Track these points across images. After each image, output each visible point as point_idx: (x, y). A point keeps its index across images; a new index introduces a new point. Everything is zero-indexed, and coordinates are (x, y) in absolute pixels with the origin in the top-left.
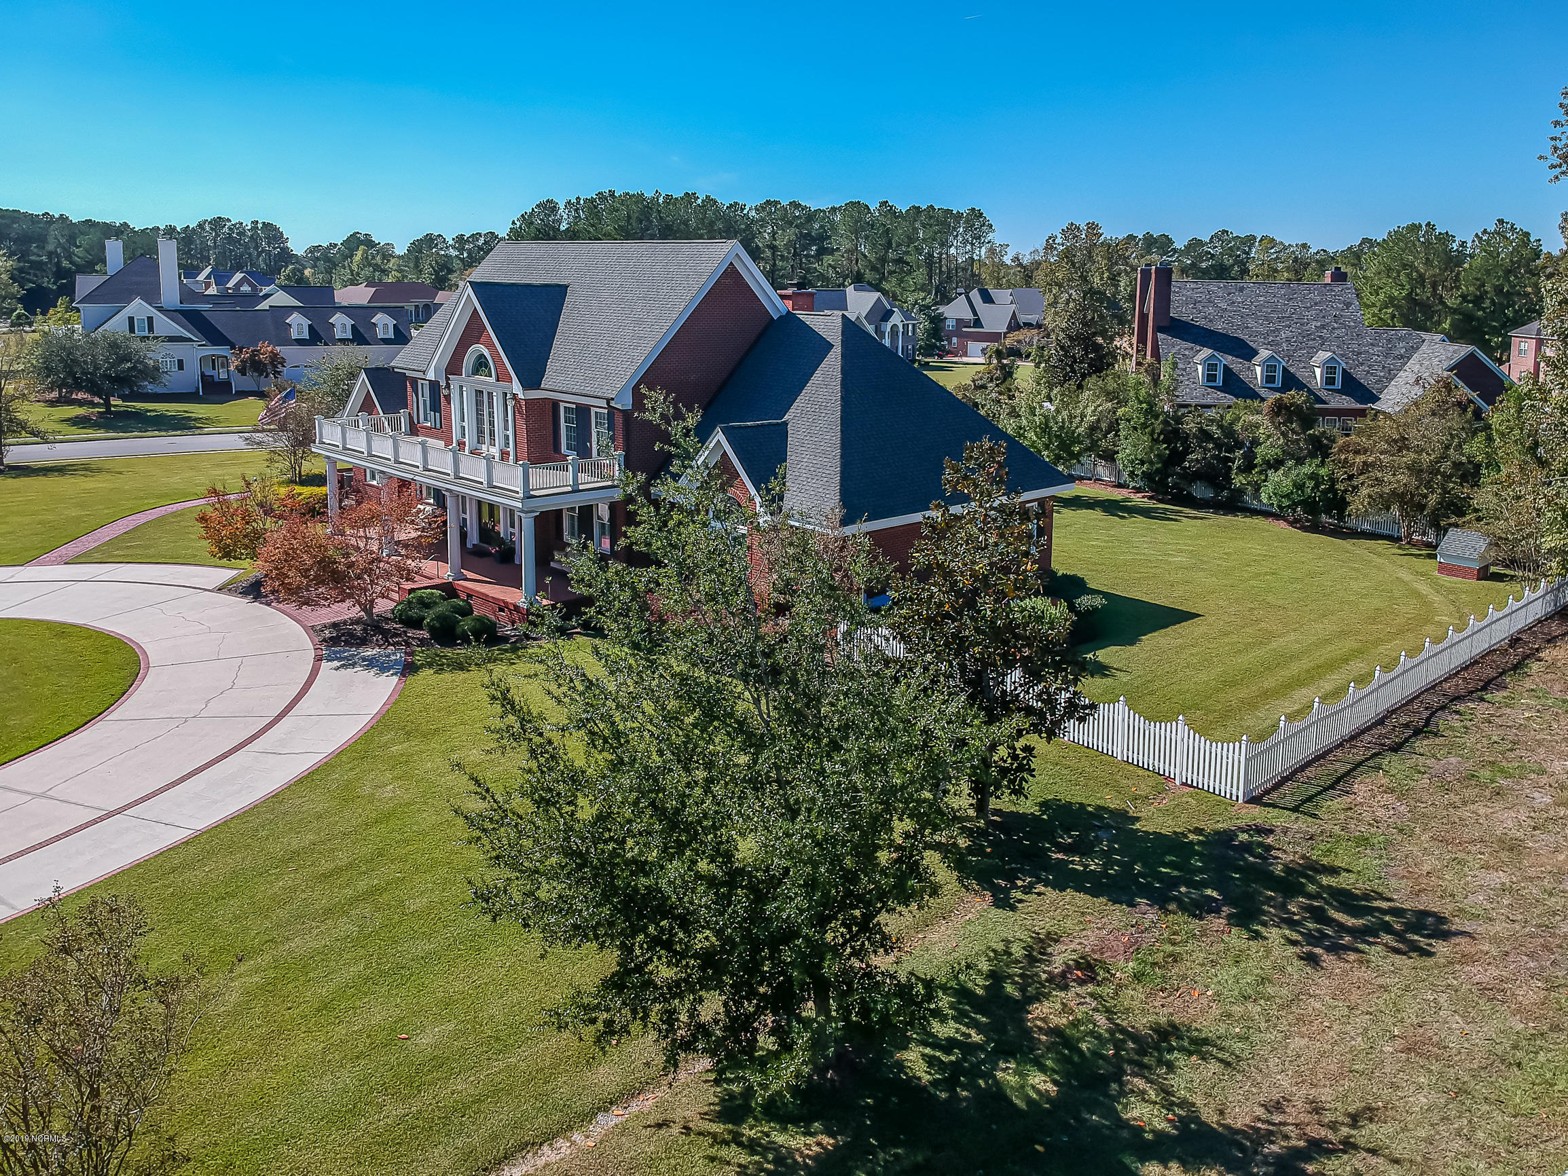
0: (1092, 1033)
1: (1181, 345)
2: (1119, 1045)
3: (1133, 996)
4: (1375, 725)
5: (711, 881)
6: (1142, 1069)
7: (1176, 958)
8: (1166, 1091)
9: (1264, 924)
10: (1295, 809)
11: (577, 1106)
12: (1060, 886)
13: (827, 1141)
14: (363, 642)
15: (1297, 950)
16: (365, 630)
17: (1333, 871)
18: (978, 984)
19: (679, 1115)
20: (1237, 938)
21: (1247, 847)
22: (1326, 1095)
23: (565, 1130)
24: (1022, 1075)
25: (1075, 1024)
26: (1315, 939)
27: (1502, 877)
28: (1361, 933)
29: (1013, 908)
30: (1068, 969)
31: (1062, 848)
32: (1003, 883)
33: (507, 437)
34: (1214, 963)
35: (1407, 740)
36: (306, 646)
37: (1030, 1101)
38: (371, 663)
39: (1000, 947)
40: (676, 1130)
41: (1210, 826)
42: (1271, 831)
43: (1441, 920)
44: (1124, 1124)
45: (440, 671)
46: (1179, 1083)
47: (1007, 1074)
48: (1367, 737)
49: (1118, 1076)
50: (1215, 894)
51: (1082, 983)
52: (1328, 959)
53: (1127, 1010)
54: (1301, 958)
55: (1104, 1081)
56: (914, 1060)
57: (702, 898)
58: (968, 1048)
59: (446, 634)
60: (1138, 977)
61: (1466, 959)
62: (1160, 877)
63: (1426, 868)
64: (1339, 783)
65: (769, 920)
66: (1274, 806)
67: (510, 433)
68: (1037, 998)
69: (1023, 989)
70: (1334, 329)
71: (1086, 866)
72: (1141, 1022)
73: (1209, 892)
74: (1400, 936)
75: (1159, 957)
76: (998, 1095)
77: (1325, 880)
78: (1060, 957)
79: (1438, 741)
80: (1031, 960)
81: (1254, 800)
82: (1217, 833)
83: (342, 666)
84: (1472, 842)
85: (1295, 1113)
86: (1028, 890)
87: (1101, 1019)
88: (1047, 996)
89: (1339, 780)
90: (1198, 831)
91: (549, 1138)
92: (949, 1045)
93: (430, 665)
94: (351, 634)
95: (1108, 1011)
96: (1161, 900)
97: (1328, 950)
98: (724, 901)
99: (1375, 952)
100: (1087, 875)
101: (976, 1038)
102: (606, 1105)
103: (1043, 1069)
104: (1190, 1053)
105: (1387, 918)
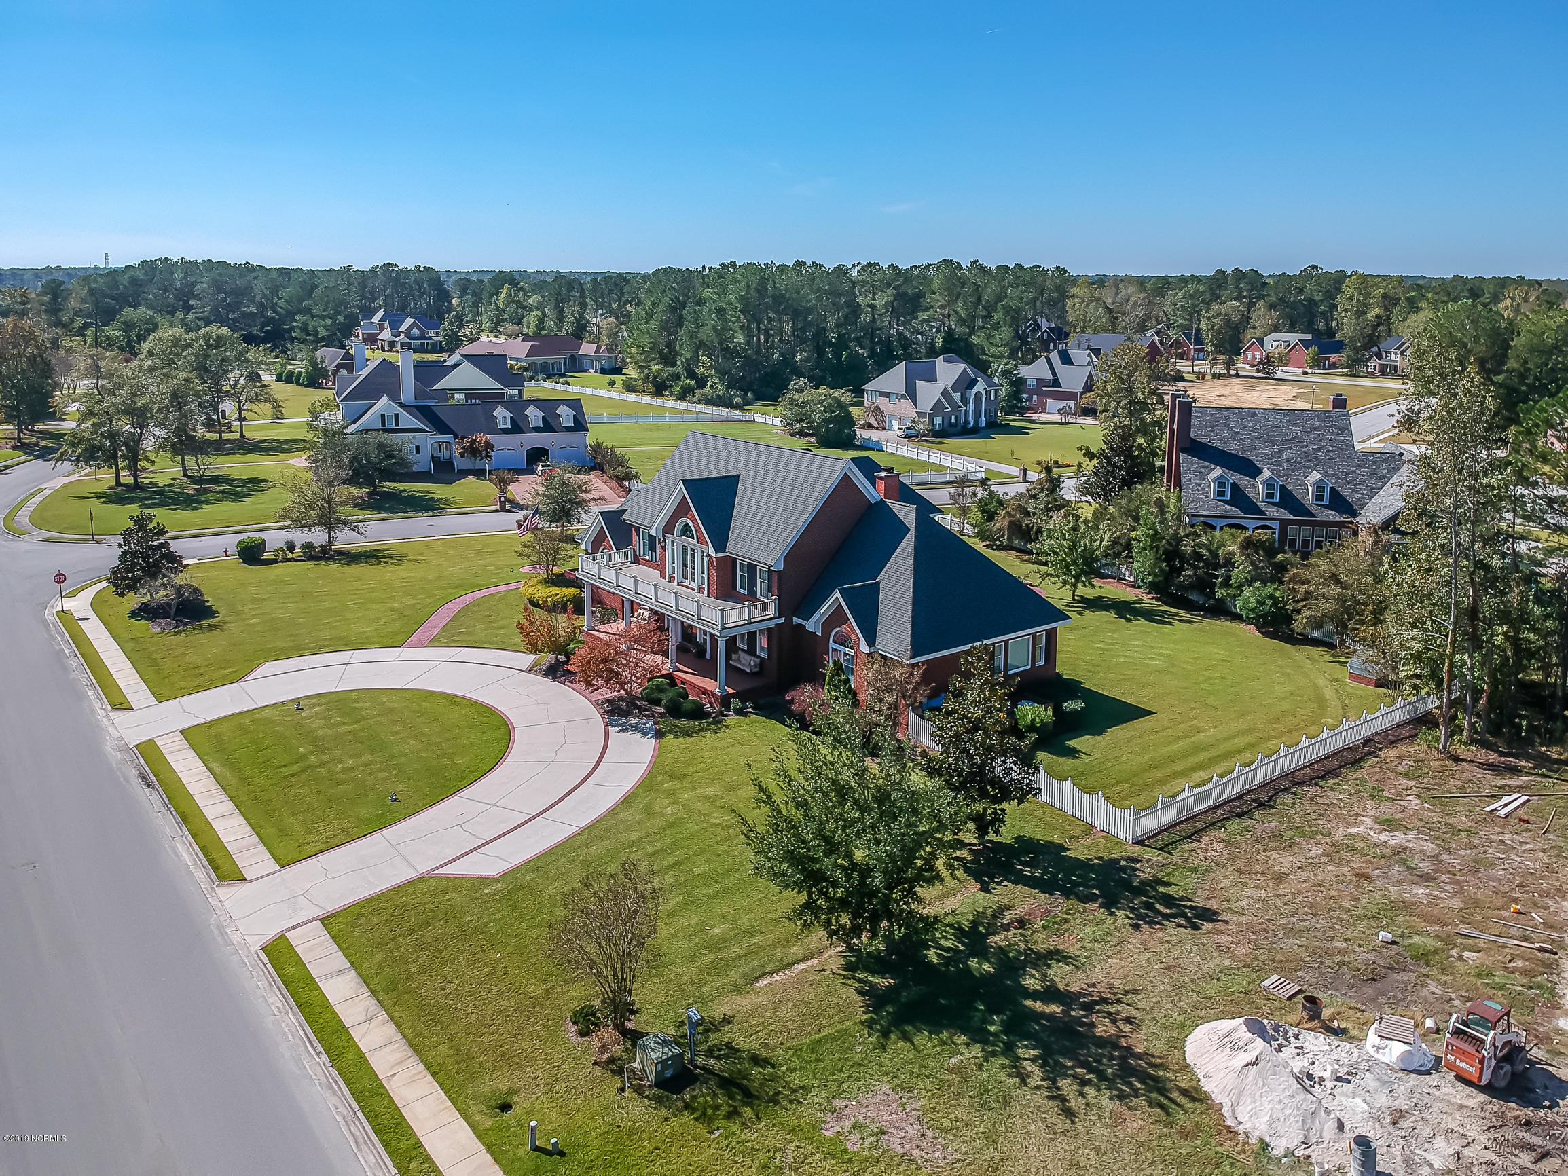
0: (1016, 950)
1: (1198, 464)
2: (1027, 955)
3: (1041, 936)
4: (1234, 800)
5: (843, 868)
6: (1035, 967)
7: (1067, 921)
8: (1045, 975)
9: (1118, 909)
10: (1160, 849)
11: (786, 960)
12: (1016, 883)
13: (891, 981)
14: (627, 714)
15: (1130, 921)
16: (627, 705)
17: (1168, 884)
18: (966, 926)
19: (829, 967)
20: (1101, 914)
21: (1123, 869)
22: (1117, 982)
23: (782, 969)
24: (980, 964)
25: (1009, 945)
26: (1140, 917)
27: (1263, 893)
28: (1167, 917)
29: (990, 892)
30: (1012, 922)
31: (1022, 863)
32: (987, 879)
33: (703, 578)
34: (1085, 925)
35: (1251, 810)
36: (596, 718)
37: (981, 974)
38: (636, 729)
39: (981, 910)
40: (828, 972)
41: (1106, 856)
42: (1140, 861)
43: (1216, 913)
44: (1022, 986)
45: (676, 736)
46: (1050, 973)
47: (973, 963)
48: (1226, 807)
49: (1024, 969)
50: (1097, 892)
51: (1016, 928)
52: (1144, 927)
53: (1036, 942)
54: (1130, 925)
55: (1018, 969)
56: (932, 955)
57: (840, 875)
58: (955, 951)
59: (675, 710)
60: (1045, 928)
61: (1219, 932)
62: (1071, 882)
63: (1222, 885)
64: (1195, 835)
65: (868, 885)
66: (1148, 846)
67: (705, 576)
68: (994, 934)
69: (986, 928)
70: (1328, 451)
71: (1033, 873)
72: (1041, 947)
73: (1095, 891)
74: (1187, 919)
75: (1058, 920)
76: (968, 970)
77: (1161, 889)
78: (1009, 916)
79: (1272, 811)
80: (994, 916)
81: (1139, 842)
82: (1110, 860)
83: (621, 730)
84: (1257, 873)
85: (1101, 988)
86: (999, 884)
87: (1022, 945)
88: (998, 933)
89: (1195, 833)
90: (1100, 858)
91: (776, 971)
92: (948, 950)
93: (670, 732)
94: (619, 707)
95: (1027, 941)
96: (1067, 894)
97: (1146, 923)
98: (849, 877)
99: (1169, 925)
100: (1033, 878)
101: (961, 947)
102: (798, 961)
103: (989, 962)
104: (1060, 961)
105: (1186, 910)
